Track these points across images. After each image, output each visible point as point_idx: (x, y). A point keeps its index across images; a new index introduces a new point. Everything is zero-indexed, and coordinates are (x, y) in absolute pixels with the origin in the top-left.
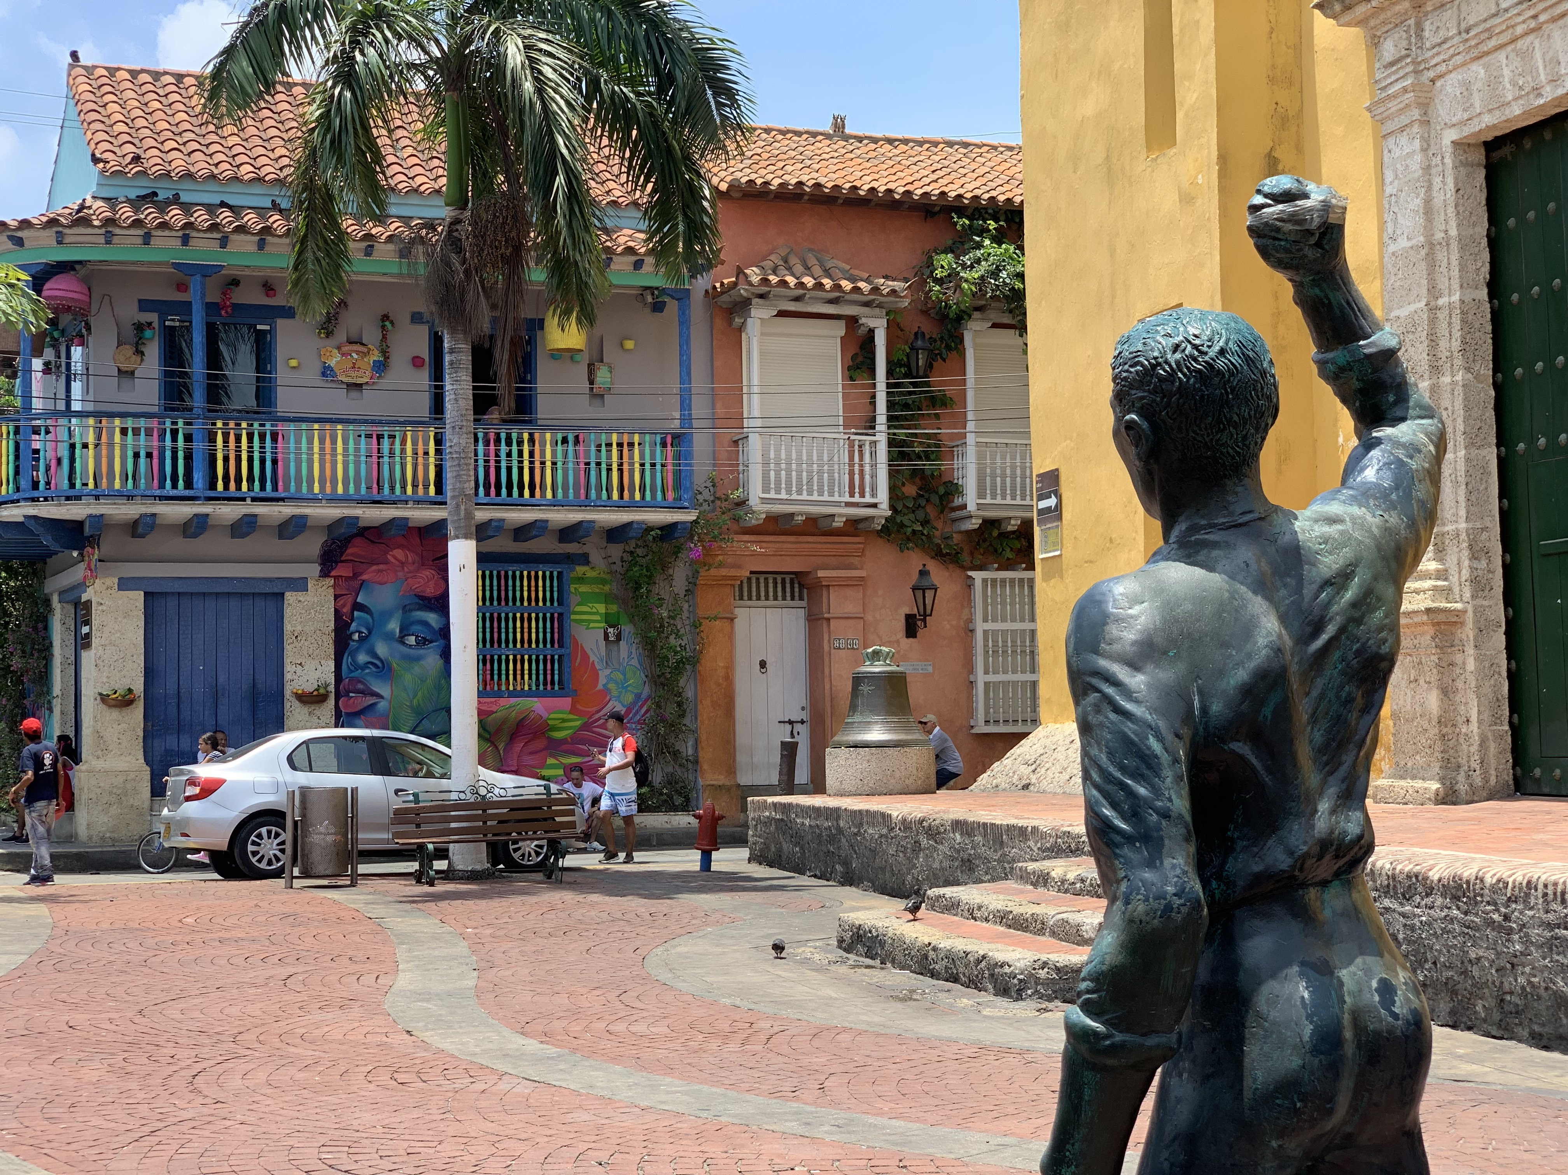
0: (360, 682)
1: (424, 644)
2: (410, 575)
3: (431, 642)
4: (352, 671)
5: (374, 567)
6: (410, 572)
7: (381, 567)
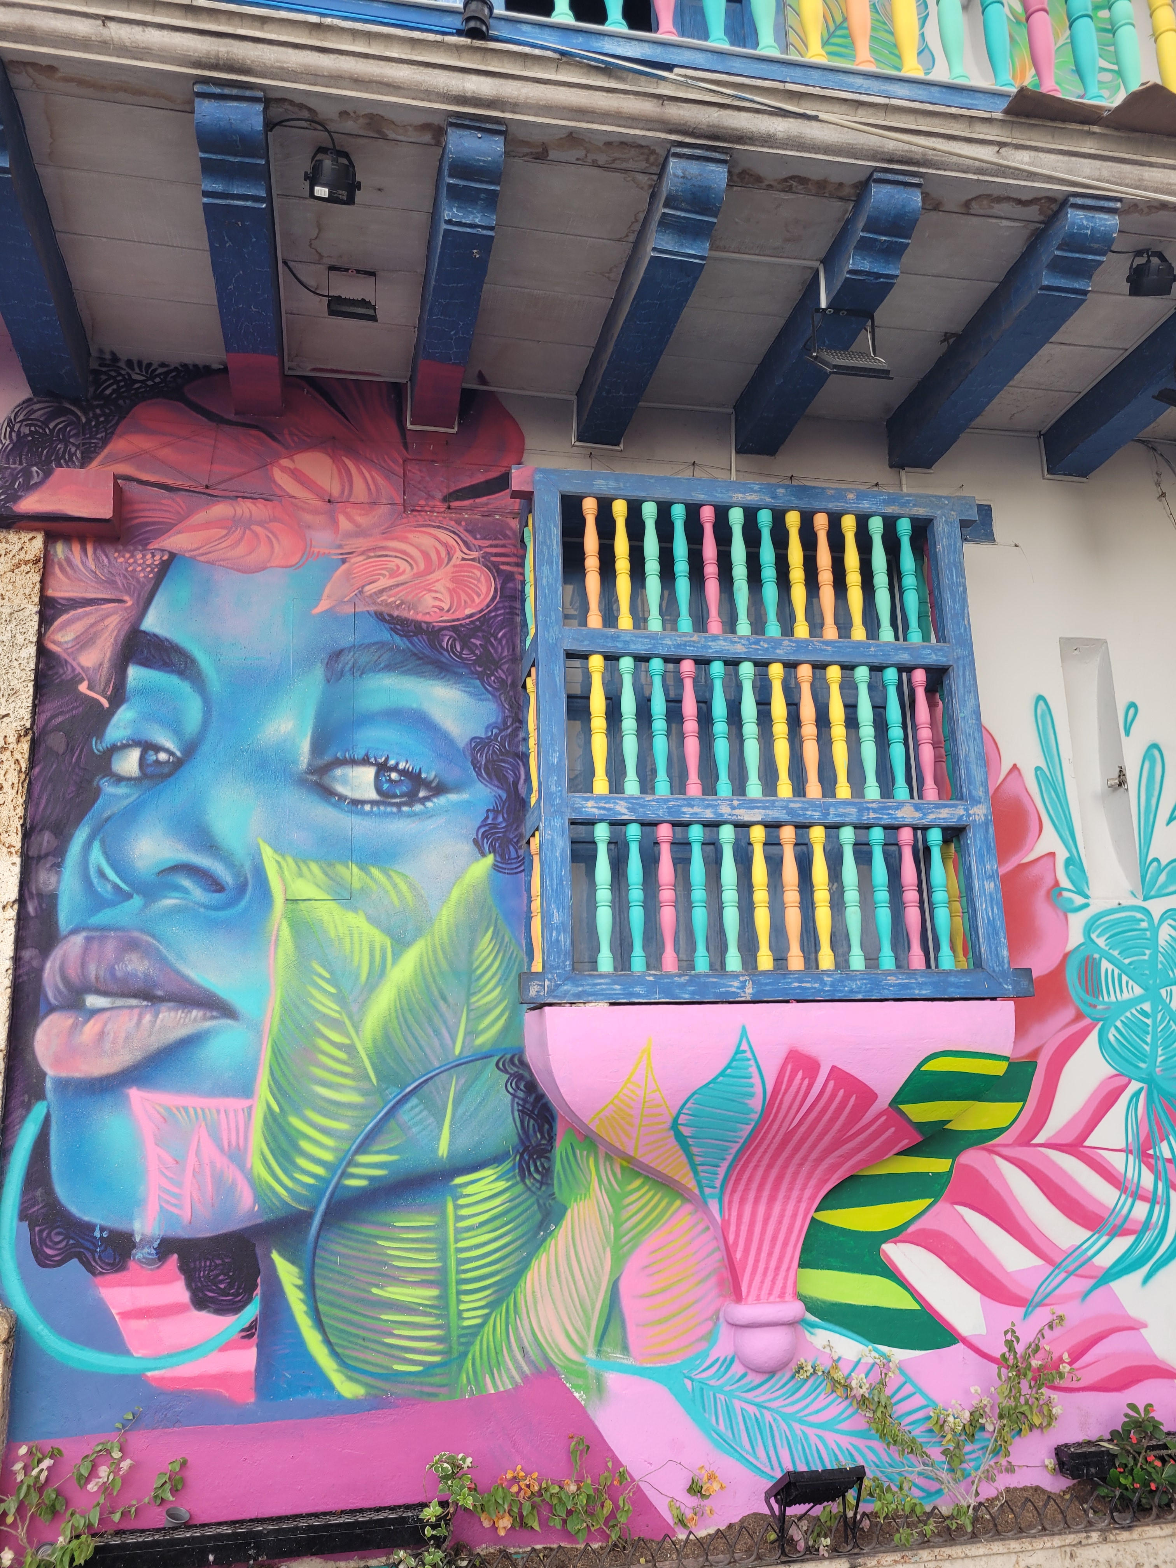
0: (131, 945)
1: (412, 798)
2: (361, 543)
3: (439, 789)
4: (98, 903)
5: (220, 510)
6: (361, 532)
7: (245, 508)
